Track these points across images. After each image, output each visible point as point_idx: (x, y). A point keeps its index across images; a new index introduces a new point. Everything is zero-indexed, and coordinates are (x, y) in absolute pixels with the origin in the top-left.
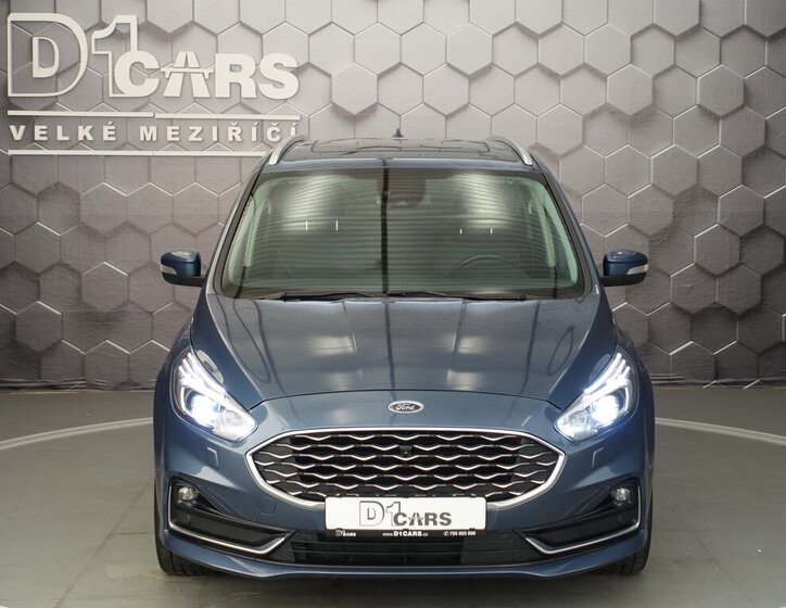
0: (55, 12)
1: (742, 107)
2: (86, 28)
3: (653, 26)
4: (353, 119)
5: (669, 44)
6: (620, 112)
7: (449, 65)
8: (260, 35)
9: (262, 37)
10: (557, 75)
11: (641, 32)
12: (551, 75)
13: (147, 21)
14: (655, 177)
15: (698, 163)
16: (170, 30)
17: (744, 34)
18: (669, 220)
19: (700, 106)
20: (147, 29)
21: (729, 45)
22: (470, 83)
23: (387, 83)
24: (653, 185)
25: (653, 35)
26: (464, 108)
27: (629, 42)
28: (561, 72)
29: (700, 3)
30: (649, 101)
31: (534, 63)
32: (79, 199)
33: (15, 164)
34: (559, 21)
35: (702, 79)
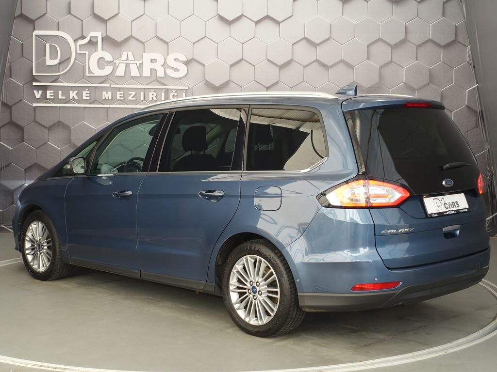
0: (58, 30)
1: (428, 84)
2: (74, 39)
3: (380, 40)
4: (217, 89)
5: (388, 50)
6: (361, 86)
7: (269, 60)
8: (167, 43)
9: (168, 44)
10: (327, 65)
11: (373, 43)
12: (324, 66)
13: (107, 35)
16: (119, 41)
17: (430, 44)
19: (404, 83)
20: (106, 39)
21: (422, 50)
22: (280, 69)
23: (235, 70)
25: (380, 44)
26: (277, 83)
27: (366, 48)
28: (329, 64)
29: (406, 26)
30: (377, 80)
31: (315, 59)
32: (70, 130)
33: (37, 111)
34: (328, 36)
35: (406, 69)
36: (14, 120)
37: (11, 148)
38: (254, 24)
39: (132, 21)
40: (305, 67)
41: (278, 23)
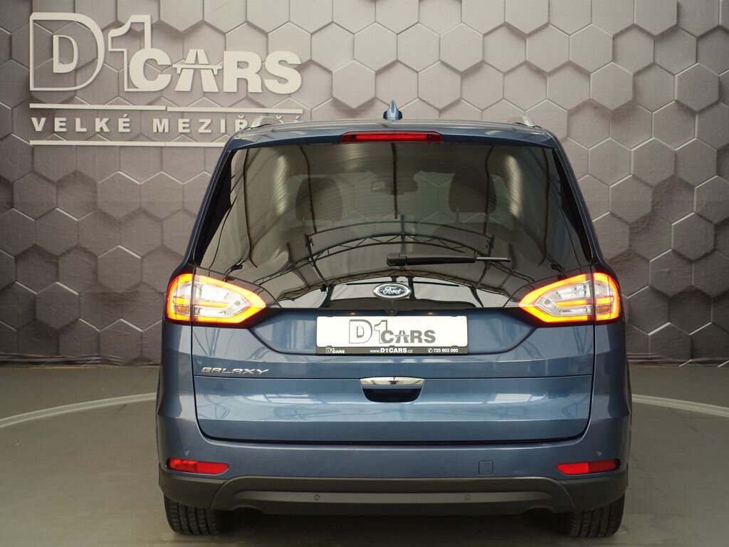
0: (75, 12)
1: (717, 102)
2: (103, 27)
3: (634, 27)
4: (352, 113)
5: (648, 44)
6: (603, 107)
7: (443, 63)
8: (266, 34)
9: (267, 36)
10: (544, 72)
11: (622, 32)
12: (539, 72)
13: (160, 20)
14: (635, 168)
15: (676, 155)
16: (181, 29)
17: (720, 34)
18: (648, 209)
19: (677, 102)
20: (161, 29)
21: (706, 45)
22: (462, 79)
23: (385, 79)
24: (633, 175)
25: (634, 36)
26: (457, 102)
27: (611, 41)
28: (548, 69)
29: (678, 4)
30: (630, 97)
31: (522, 60)
32: (95, 186)
33: (36, 153)
34: (545, 21)
35: (679, 77)
40: (505, 74)
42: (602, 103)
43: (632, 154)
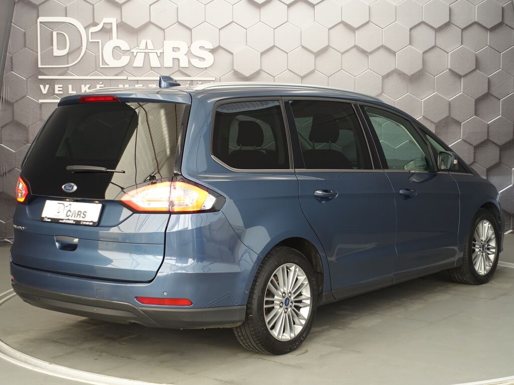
0: (66, 16)
1: (475, 70)
2: (85, 26)
3: (423, 23)
4: (246, 79)
5: (432, 33)
6: (404, 74)
7: (303, 47)
8: (190, 30)
10: (367, 52)
11: (416, 26)
12: (364, 52)
13: (122, 21)
14: (424, 112)
15: (450, 103)
16: (136, 26)
17: (476, 26)
19: (449, 69)
20: (123, 27)
21: (467, 34)
22: (315, 57)
23: (266, 57)
24: (423, 116)
25: (423, 27)
26: (312, 72)
27: (409, 32)
28: (369, 50)
29: (450, 9)
30: (421, 67)
31: (353, 45)
33: (43, 108)
34: (367, 20)
35: (451, 54)
36: (16, 118)
37: (14, 151)
38: (286, 6)
39: (150, 5)
40: (343, 54)
41: (313, 6)
42: (403, 71)
43: (423, 103)
